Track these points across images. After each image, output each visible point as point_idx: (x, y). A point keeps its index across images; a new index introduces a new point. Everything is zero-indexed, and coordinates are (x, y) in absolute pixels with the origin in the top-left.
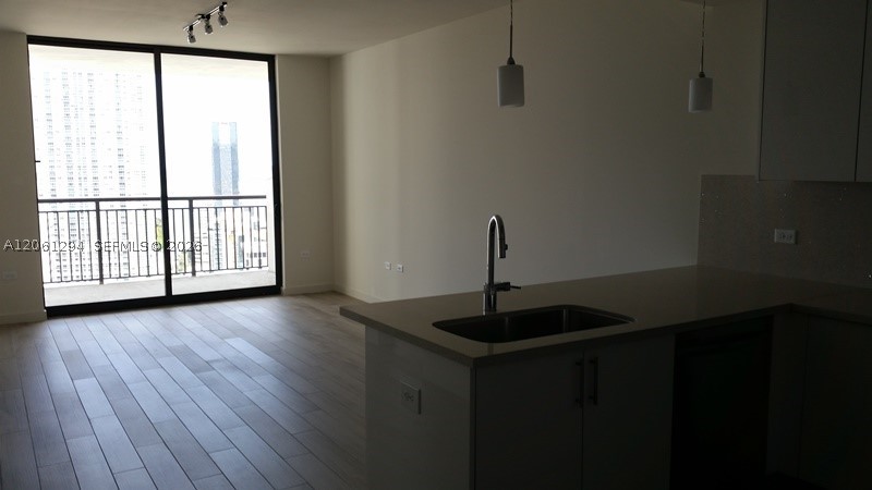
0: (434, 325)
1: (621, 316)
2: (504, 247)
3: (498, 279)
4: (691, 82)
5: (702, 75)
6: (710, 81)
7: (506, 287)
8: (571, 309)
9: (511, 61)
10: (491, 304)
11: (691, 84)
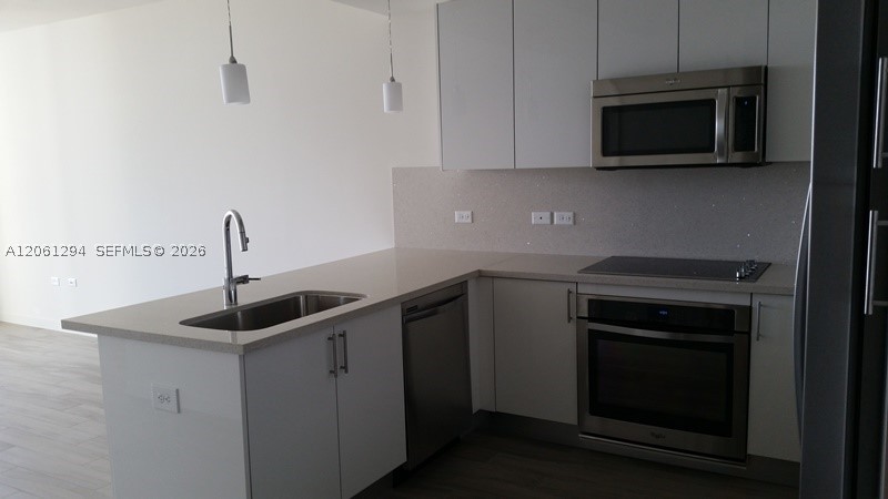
0: (181, 323)
1: (356, 295)
2: (245, 241)
3: (236, 274)
4: (384, 85)
5: (393, 80)
6: (400, 85)
7: (245, 279)
8: (307, 295)
9: (233, 61)
10: (232, 298)
11: (385, 87)
